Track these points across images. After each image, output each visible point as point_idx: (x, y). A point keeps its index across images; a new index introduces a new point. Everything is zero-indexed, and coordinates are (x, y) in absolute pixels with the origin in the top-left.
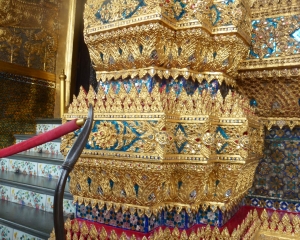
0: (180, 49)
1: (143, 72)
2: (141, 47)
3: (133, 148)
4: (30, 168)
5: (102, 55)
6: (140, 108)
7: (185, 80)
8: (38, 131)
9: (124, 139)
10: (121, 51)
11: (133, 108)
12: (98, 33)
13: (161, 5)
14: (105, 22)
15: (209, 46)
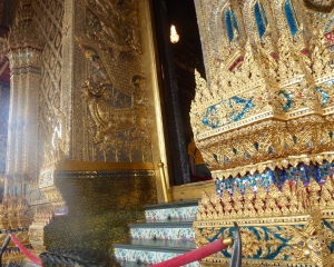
0: (294, 137)
1: (261, 167)
2: (256, 145)
3: (281, 256)
4: (149, 257)
5: (215, 156)
6: (277, 211)
7: (305, 166)
8: (147, 217)
9: (268, 246)
10: (235, 151)
11: (268, 211)
12: (209, 138)
13: (270, 103)
14: (214, 127)
15: (322, 127)
